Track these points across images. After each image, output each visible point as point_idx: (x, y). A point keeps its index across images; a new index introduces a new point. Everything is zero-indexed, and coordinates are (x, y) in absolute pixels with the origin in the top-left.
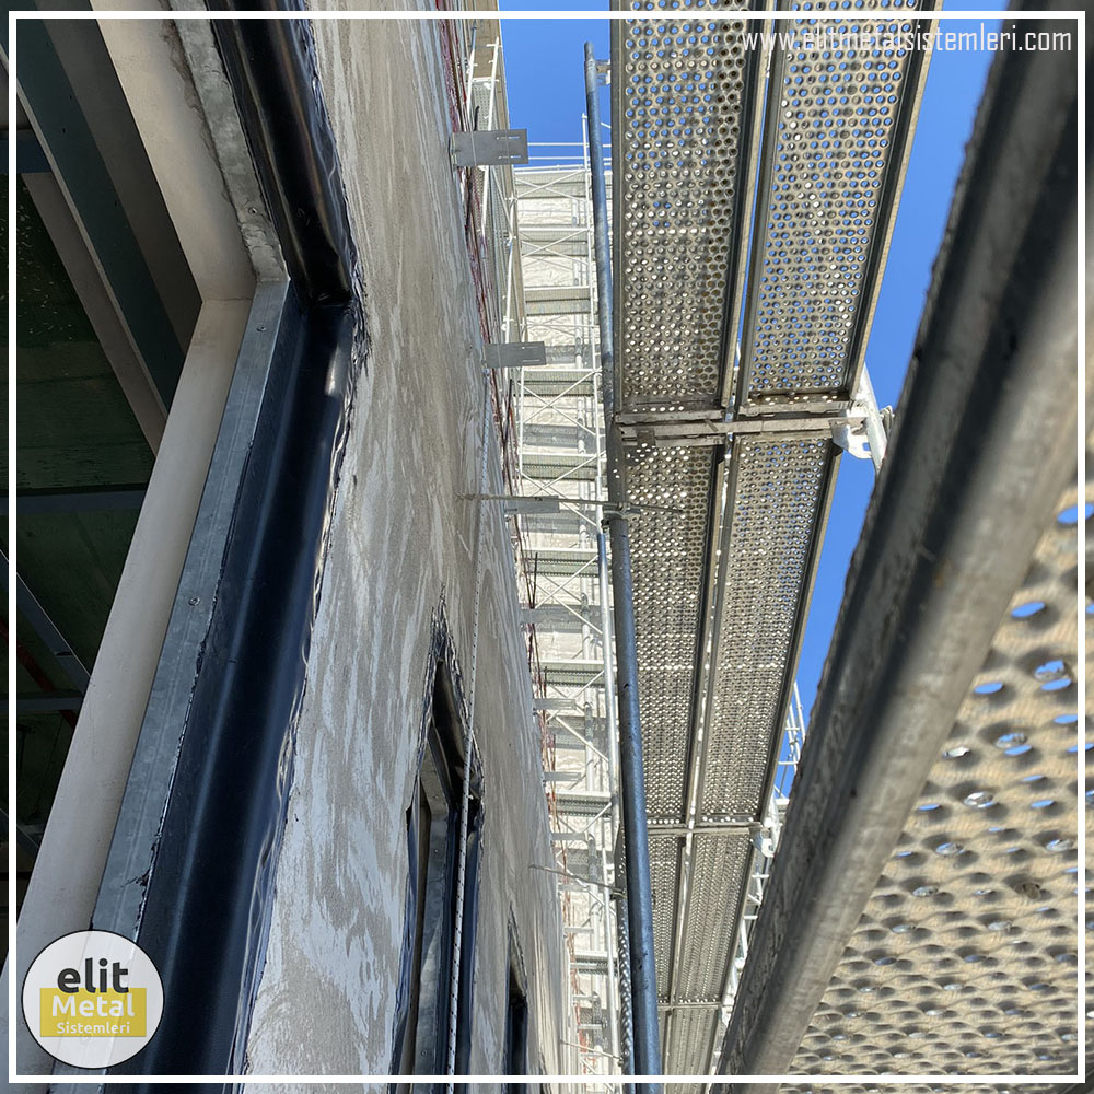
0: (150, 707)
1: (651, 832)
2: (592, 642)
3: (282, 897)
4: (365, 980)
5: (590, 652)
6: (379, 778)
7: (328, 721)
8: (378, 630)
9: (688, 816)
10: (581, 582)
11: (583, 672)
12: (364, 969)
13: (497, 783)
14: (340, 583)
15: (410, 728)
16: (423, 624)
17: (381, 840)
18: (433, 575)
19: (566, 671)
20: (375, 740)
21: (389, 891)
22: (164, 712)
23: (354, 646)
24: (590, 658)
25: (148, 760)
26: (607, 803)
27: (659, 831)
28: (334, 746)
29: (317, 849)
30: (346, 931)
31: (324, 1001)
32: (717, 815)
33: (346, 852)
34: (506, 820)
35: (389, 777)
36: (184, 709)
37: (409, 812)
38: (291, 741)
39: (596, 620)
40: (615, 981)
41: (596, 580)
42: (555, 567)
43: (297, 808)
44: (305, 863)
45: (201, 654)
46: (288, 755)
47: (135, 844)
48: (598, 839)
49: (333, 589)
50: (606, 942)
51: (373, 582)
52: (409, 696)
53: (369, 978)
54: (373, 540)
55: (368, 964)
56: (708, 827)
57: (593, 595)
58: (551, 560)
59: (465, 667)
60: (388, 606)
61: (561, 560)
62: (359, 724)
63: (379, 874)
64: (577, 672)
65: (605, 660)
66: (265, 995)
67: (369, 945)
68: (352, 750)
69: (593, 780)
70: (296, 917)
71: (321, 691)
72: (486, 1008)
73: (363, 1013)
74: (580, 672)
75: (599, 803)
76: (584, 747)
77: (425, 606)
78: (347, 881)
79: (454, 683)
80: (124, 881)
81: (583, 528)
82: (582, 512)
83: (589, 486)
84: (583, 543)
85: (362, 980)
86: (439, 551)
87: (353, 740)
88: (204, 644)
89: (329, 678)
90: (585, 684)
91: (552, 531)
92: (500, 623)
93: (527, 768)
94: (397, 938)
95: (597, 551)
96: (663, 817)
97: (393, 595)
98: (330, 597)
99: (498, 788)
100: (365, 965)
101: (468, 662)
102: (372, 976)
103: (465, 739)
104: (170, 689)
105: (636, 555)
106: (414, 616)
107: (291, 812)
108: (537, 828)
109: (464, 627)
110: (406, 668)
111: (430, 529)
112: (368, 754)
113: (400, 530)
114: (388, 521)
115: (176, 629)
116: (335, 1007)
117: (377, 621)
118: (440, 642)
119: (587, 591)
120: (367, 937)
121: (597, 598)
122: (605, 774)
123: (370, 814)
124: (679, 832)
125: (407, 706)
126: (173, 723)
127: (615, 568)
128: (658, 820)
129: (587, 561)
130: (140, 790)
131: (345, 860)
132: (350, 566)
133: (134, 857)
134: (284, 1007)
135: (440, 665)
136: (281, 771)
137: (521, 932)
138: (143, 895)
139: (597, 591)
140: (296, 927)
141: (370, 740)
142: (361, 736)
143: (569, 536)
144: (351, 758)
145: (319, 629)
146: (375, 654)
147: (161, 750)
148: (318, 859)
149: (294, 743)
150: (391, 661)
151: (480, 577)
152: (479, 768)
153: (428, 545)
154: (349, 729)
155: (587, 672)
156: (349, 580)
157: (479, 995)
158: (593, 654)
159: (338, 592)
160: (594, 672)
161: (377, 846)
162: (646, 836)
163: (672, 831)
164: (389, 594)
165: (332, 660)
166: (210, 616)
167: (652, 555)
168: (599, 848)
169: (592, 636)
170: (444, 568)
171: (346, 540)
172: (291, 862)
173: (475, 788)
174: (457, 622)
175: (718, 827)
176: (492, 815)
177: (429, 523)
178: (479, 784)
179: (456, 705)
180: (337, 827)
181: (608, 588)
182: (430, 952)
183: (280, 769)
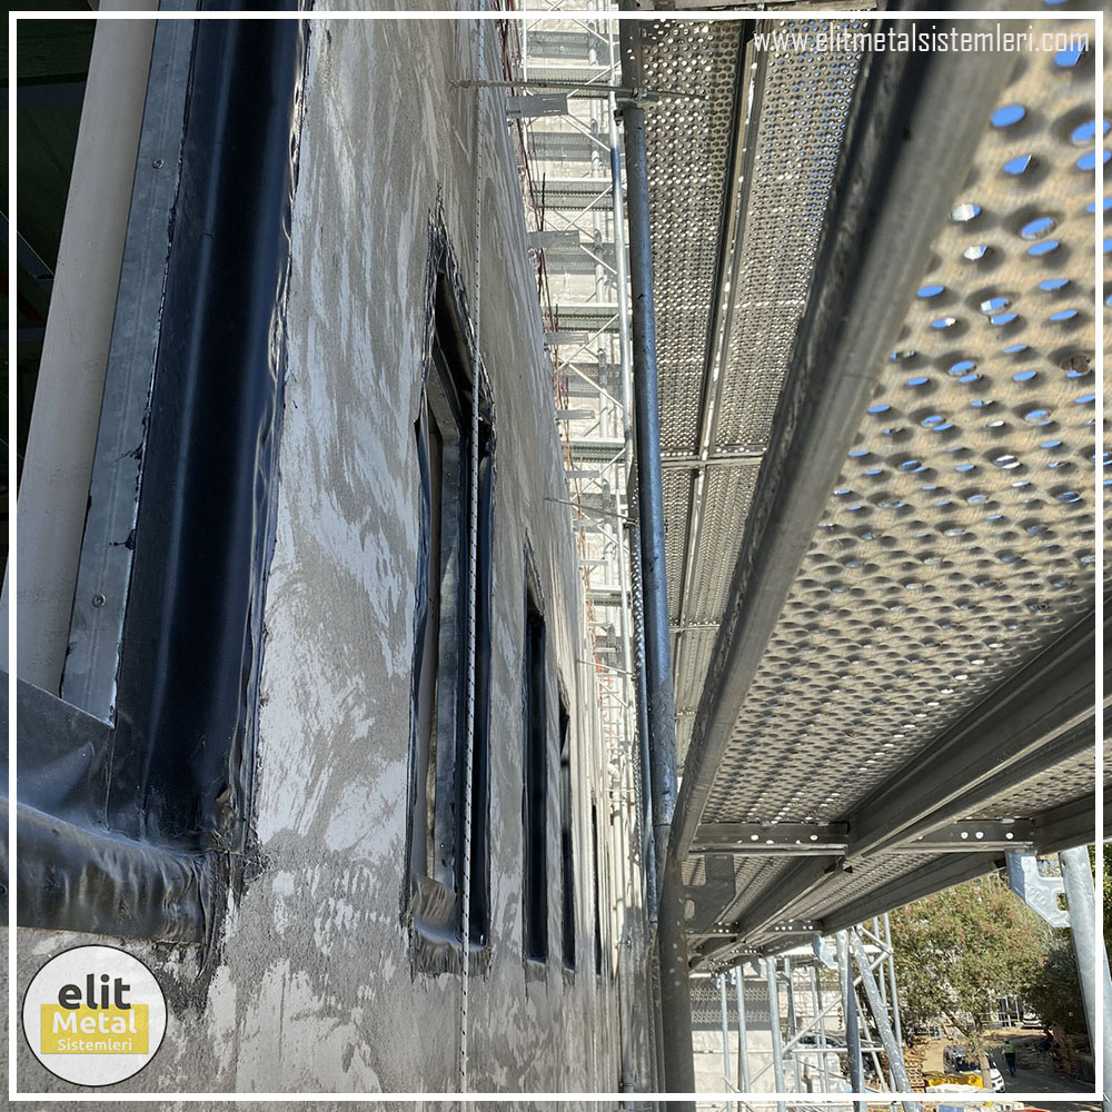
0: (124, 279)
1: (664, 465)
2: (606, 284)
3: (288, 481)
4: (383, 575)
5: (604, 295)
6: (382, 382)
7: (321, 310)
8: (368, 221)
9: (701, 448)
10: (594, 215)
11: (597, 316)
12: (381, 565)
13: (509, 412)
14: (321, 156)
15: (412, 338)
16: (418, 226)
17: (390, 446)
18: (427, 172)
19: (578, 316)
20: (374, 342)
21: (401, 496)
22: (139, 284)
23: (342, 234)
24: (604, 301)
25: (128, 334)
26: (621, 449)
27: (672, 464)
28: (329, 337)
29: (321, 442)
30: (359, 526)
31: (340, 587)
32: (731, 446)
33: (353, 449)
34: (518, 449)
35: (393, 382)
36: (161, 279)
37: (417, 424)
38: (280, 323)
39: (611, 259)
40: (628, 612)
41: (610, 214)
42: (566, 200)
43: (294, 395)
44: (309, 452)
45: (172, 221)
46: (279, 338)
47: (124, 418)
48: (612, 484)
49: (312, 164)
50: (620, 578)
51: (358, 164)
52: (408, 304)
53: (386, 573)
54: (354, 114)
55: (385, 561)
56: (721, 458)
57: (607, 231)
58: (561, 192)
59: (469, 284)
60: (378, 196)
61: (572, 192)
62: (355, 321)
63: (390, 478)
64: (589, 316)
65: (620, 304)
66: (278, 572)
67: (384, 543)
68: (349, 346)
69: (607, 428)
70: (304, 503)
71: (309, 275)
72: (505, 618)
73: (383, 606)
74: (593, 316)
75: (613, 449)
76: (598, 395)
77: (420, 206)
78: (357, 479)
79: (457, 299)
80: (117, 455)
81: (595, 154)
82: (594, 135)
83: (602, 105)
84: (596, 172)
85: (379, 575)
86: (433, 145)
87: (350, 336)
88: (173, 211)
89: (316, 262)
90: (598, 330)
91: (561, 159)
92: (505, 243)
93: (539, 402)
94: (413, 541)
95: (610, 180)
96: (677, 449)
97: (383, 185)
98: (311, 171)
99: (509, 417)
100: (381, 561)
101: (472, 280)
102: (389, 572)
103: (471, 360)
104: (143, 260)
105: (653, 183)
106: (409, 213)
107: (289, 398)
108: (551, 463)
109: (465, 237)
110: (403, 269)
111: (421, 117)
112: (369, 355)
113: (386, 109)
114: (371, 97)
115: (142, 196)
116: (354, 595)
117: (366, 211)
118: (439, 250)
119: (600, 226)
120: (381, 534)
121: (611, 234)
122: (619, 421)
123: (375, 416)
124: (692, 464)
125: (408, 314)
126: (150, 295)
127: (631, 198)
128: (671, 452)
129: (601, 193)
130: (123, 365)
131: (353, 457)
132: (331, 141)
133: (125, 431)
134: (300, 586)
135: (441, 277)
136: (273, 353)
137: (538, 558)
138: (139, 467)
139: (611, 226)
140: (306, 513)
141: (369, 342)
142: (358, 334)
143: (581, 163)
144: (350, 356)
145: (301, 204)
146: (368, 247)
147: (140, 324)
148: (323, 452)
149: (285, 326)
150: (386, 260)
151: (481, 185)
152: (489, 394)
153: (420, 134)
154: (344, 324)
155: (601, 316)
156: (331, 155)
157: (497, 608)
158: (607, 297)
159: (319, 168)
160: (608, 316)
161: (385, 451)
162: (659, 469)
163: (686, 463)
164: (379, 181)
165: (318, 243)
166: (178, 180)
167: (670, 182)
168: (613, 492)
169: (606, 277)
170: (440, 166)
171: (323, 108)
172: (294, 449)
173: (485, 412)
174: (457, 230)
175: (732, 457)
176: (504, 442)
177: (420, 108)
178: (489, 410)
179: (461, 324)
180: (341, 424)
181: (623, 223)
182: (448, 567)
183: (271, 350)
